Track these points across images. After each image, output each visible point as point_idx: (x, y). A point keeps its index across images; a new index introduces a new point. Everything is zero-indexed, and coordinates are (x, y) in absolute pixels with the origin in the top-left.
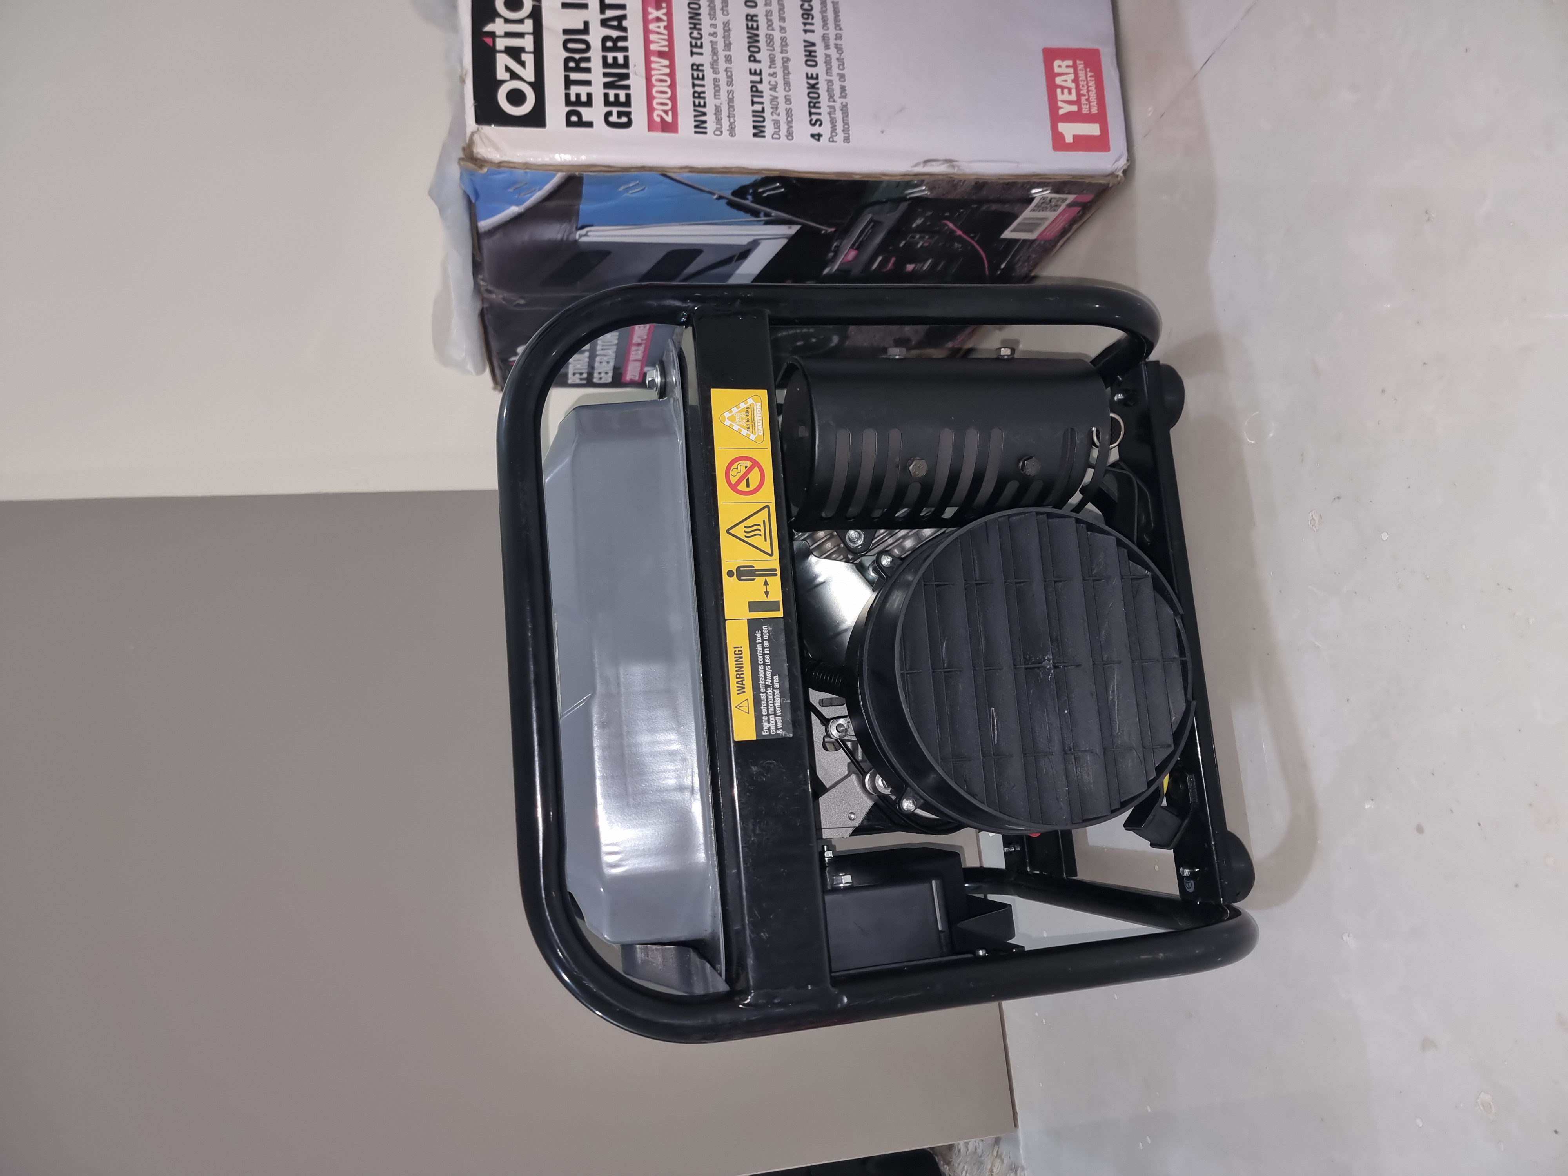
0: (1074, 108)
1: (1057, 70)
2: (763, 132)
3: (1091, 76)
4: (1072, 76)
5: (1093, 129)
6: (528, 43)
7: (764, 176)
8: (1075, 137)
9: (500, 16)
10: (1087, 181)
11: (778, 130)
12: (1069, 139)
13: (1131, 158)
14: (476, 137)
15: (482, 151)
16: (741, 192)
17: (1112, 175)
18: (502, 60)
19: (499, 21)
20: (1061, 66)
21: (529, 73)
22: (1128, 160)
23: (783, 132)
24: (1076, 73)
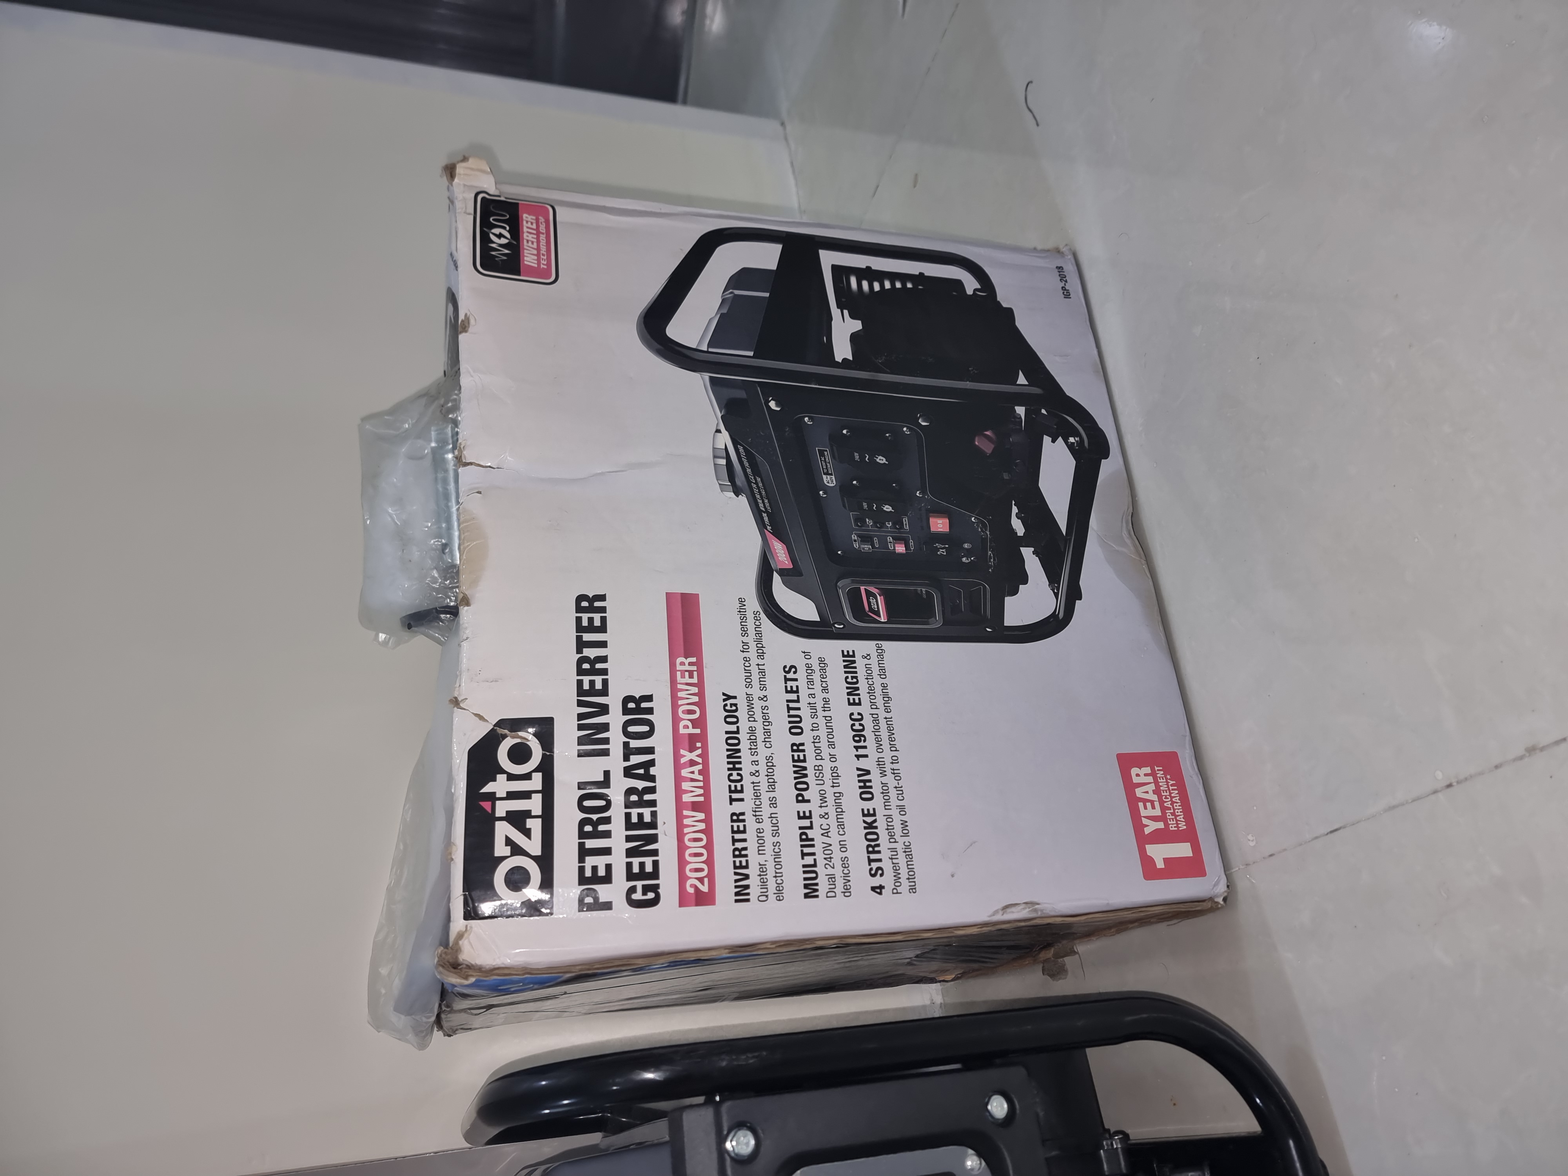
0: (1160, 825)
1: (1136, 780)
2: (817, 890)
3: (1173, 785)
4: (1152, 787)
5: (1183, 850)
6: (535, 805)
8: (1166, 860)
9: (503, 772)
11: (832, 887)
12: (1160, 865)
13: (1231, 887)
15: (469, 954)
17: (1210, 899)
18: (503, 830)
19: (502, 778)
20: (1139, 774)
21: (534, 846)
22: (1227, 888)
23: (839, 888)
24: (1156, 782)
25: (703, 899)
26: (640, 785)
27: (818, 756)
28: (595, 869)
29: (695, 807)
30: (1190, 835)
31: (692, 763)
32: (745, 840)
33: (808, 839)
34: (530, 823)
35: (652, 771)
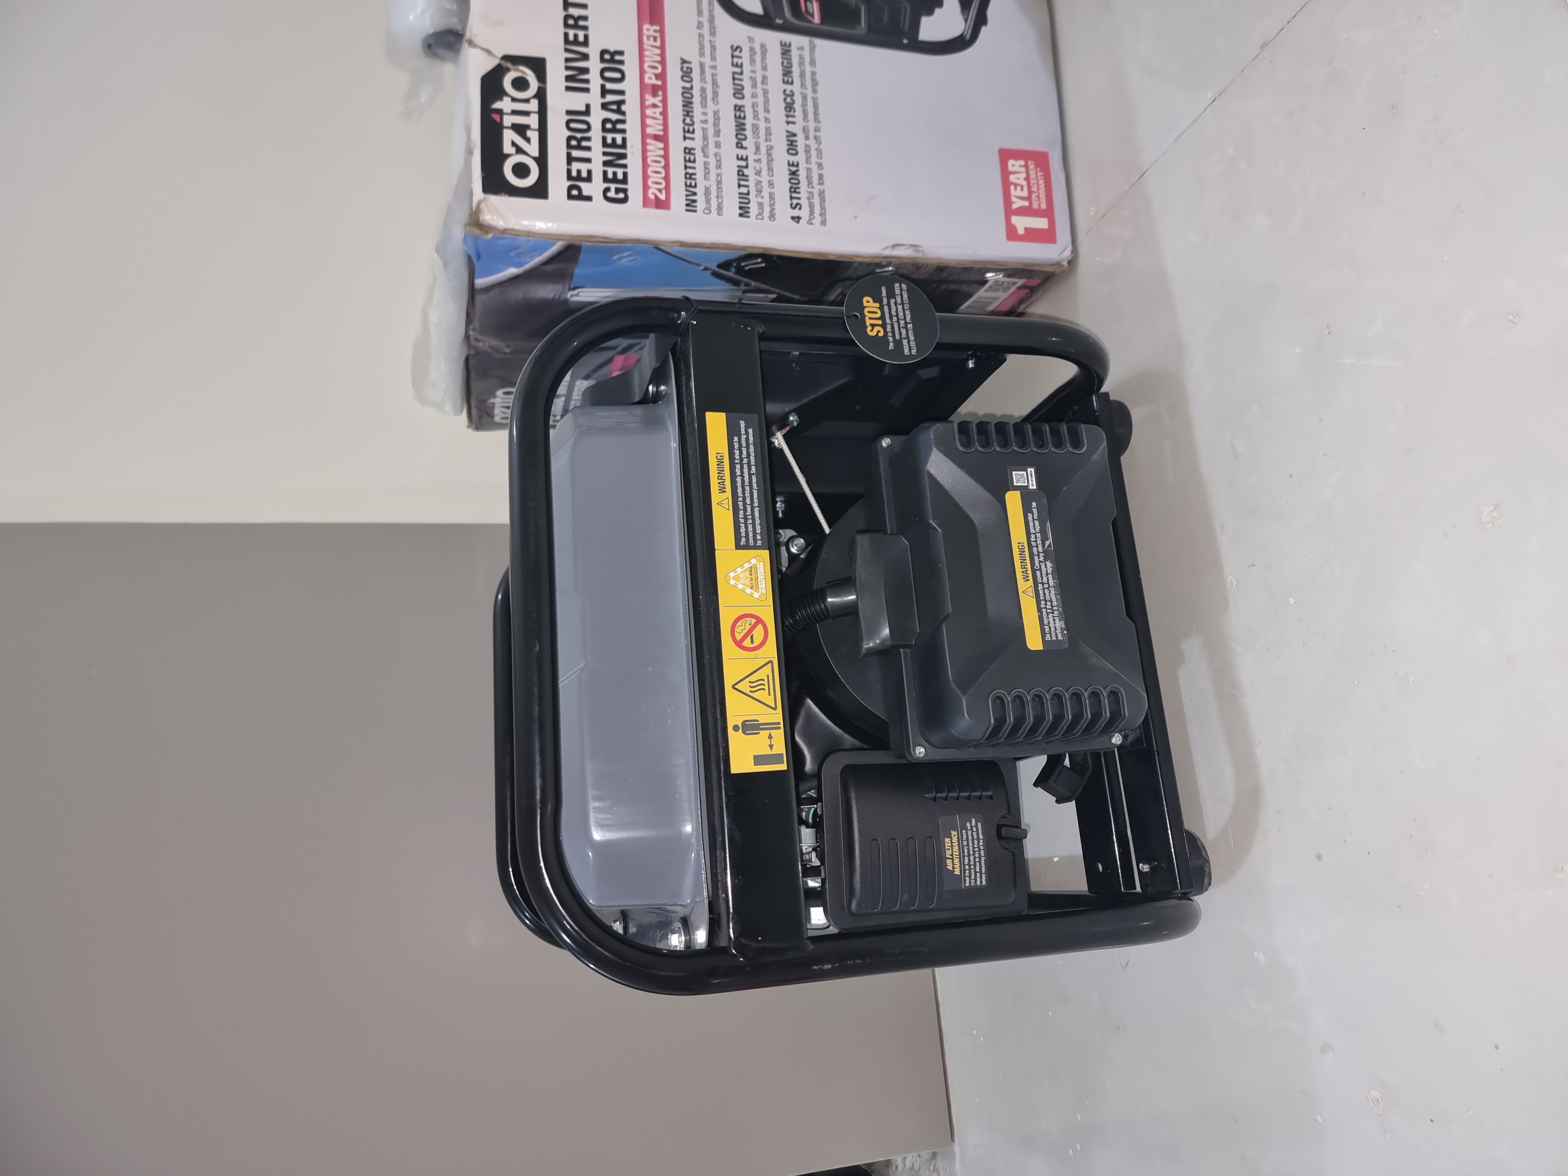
0: (1026, 203)
1: (1011, 168)
2: (748, 212)
3: (1041, 176)
4: (1024, 175)
5: (1041, 223)
6: (533, 121)
7: (748, 253)
8: (1026, 229)
9: (507, 94)
10: (1036, 268)
11: (761, 211)
12: (1021, 231)
13: (1075, 251)
14: (483, 206)
15: (487, 218)
16: (725, 265)
17: (1058, 264)
18: (509, 136)
19: (506, 100)
20: (1014, 165)
21: (533, 149)
22: (1072, 252)
23: (766, 213)
24: (1027, 172)
25: (662, 204)
26: (614, 117)
27: (756, 116)
28: (579, 172)
29: (656, 138)
30: (1048, 213)
31: (654, 106)
32: (694, 168)
33: (743, 175)
34: (529, 133)
35: (623, 108)
